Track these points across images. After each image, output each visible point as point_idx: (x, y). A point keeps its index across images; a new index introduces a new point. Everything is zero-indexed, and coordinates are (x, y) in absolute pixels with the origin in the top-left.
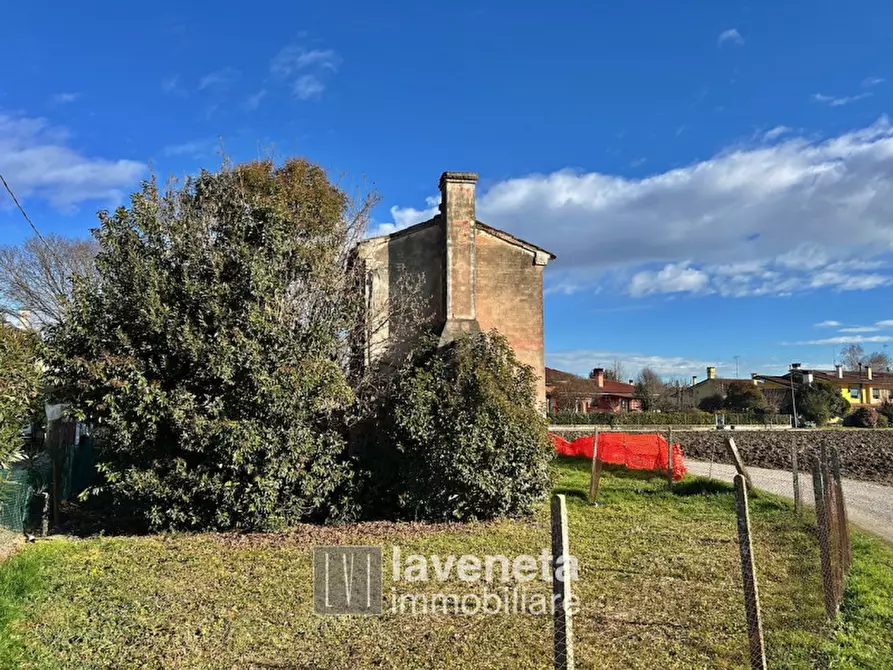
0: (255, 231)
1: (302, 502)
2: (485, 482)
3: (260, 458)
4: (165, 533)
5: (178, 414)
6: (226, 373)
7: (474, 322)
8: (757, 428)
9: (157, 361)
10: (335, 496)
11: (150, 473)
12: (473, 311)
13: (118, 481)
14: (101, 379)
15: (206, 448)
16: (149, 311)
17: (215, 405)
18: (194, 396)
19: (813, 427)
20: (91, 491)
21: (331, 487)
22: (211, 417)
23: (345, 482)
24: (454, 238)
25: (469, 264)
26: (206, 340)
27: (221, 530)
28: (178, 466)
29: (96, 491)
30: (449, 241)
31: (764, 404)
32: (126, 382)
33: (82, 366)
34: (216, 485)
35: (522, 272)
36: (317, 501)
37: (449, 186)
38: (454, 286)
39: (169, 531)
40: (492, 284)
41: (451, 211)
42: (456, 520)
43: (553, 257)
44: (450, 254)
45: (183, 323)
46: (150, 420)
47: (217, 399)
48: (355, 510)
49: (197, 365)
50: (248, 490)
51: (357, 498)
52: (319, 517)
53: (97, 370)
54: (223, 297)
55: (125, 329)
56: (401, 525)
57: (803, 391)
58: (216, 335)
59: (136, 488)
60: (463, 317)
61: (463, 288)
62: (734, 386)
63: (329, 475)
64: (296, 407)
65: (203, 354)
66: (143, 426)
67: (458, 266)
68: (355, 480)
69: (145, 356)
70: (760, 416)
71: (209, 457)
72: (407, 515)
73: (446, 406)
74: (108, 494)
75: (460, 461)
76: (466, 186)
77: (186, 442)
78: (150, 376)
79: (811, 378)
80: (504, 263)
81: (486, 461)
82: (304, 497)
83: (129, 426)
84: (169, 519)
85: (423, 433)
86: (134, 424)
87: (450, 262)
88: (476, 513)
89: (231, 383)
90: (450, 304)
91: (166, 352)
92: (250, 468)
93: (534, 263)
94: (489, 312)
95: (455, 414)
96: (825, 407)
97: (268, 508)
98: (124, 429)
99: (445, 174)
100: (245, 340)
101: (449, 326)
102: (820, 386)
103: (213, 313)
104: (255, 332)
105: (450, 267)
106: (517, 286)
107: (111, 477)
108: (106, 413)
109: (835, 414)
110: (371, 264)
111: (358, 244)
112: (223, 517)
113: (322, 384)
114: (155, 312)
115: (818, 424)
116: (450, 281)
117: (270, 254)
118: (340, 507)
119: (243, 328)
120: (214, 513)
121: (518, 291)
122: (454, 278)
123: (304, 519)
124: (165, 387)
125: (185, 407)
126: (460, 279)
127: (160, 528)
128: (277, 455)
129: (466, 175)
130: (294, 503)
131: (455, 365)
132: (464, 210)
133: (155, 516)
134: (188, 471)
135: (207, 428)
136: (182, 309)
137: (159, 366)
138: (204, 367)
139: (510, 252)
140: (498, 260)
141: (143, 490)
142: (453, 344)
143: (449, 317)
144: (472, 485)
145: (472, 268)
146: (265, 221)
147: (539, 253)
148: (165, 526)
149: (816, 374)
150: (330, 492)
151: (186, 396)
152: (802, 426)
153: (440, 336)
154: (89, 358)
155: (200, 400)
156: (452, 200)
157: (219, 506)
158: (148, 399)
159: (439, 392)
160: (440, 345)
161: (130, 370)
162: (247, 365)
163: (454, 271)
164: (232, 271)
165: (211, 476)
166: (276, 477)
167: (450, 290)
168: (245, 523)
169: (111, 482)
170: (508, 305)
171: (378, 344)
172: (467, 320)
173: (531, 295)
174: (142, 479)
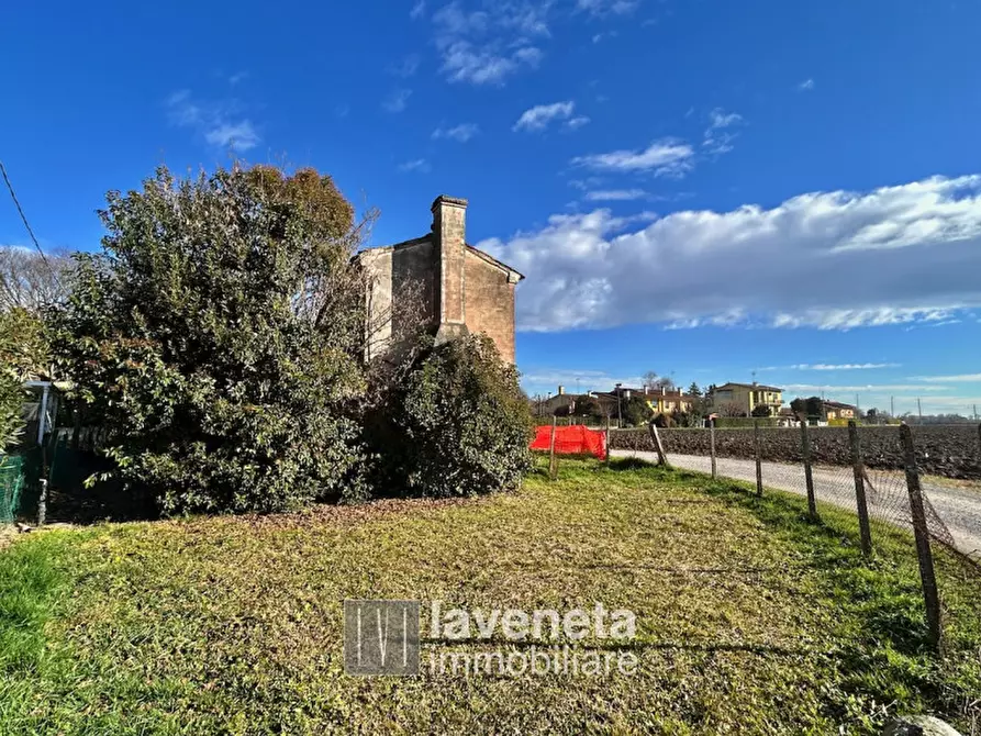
0: (277, 225)
1: (317, 483)
2: (488, 461)
3: (279, 442)
4: (178, 517)
5: (198, 397)
6: (249, 360)
7: (463, 327)
8: (597, 428)
9: (177, 344)
10: (348, 477)
11: (165, 458)
12: (463, 317)
13: (130, 465)
14: (114, 360)
15: (228, 432)
16: (170, 293)
17: (237, 390)
18: (214, 381)
19: (631, 428)
20: (99, 476)
21: (344, 470)
22: (234, 401)
23: (357, 464)
24: (447, 253)
25: (460, 276)
26: (229, 325)
27: (240, 512)
28: (198, 449)
29: (104, 477)
30: (443, 255)
31: (600, 410)
32: (142, 364)
33: (91, 346)
34: (234, 468)
35: (499, 288)
36: (331, 483)
37: (443, 208)
38: (447, 294)
39: (183, 516)
40: (474, 296)
41: (445, 230)
42: (459, 495)
43: (522, 277)
44: (444, 267)
45: (205, 307)
46: (167, 403)
47: (240, 383)
48: (368, 489)
49: (221, 349)
50: (268, 473)
51: (369, 479)
52: (332, 497)
53: (109, 350)
54: (246, 286)
55: (142, 310)
56: (410, 501)
57: (625, 403)
58: (239, 321)
59: (153, 472)
60: (454, 321)
61: (454, 297)
62: (580, 399)
63: (341, 459)
64: (317, 393)
65: (227, 339)
66: (159, 411)
67: (449, 276)
68: (367, 462)
69: (164, 339)
70: (598, 420)
71: (230, 441)
72: (416, 492)
73: (449, 397)
74: (118, 480)
75: (466, 444)
76: (458, 210)
77: (209, 425)
78: (167, 359)
79: (628, 394)
80: (485, 279)
81: (487, 444)
82: (321, 479)
83: (144, 409)
84: (184, 502)
85: (429, 420)
86: (149, 407)
87: (444, 273)
88: (476, 489)
89: (253, 369)
90: (444, 309)
91: (186, 336)
92: (270, 452)
93: (508, 282)
94: (472, 319)
95: (459, 403)
96: (639, 414)
97: (287, 491)
98: (138, 412)
99: (440, 197)
100: (267, 327)
101: (443, 329)
102: (636, 400)
103: (235, 300)
104: (278, 321)
105: (444, 278)
106: (495, 299)
107: (123, 461)
108: (118, 396)
109: (645, 418)
110: (373, 271)
111: (360, 253)
112: (240, 500)
113: (340, 373)
114: (175, 294)
115: (635, 424)
116: (443, 289)
117: (292, 248)
118: (352, 487)
119: (267, 316)
120: (231, 497)
121: (495, 304)
122: (447, 287)
123: (319, 500)
124: (183, 371)
125: (205, 390)
126: (452, 288)
127: (173, 513)
128: (296, 439)
129: (458, 200)
130: (311, 484)
131: (454, 362)
132: (456, 230)
133: (169, 501)
134: (207, 454)
135: (230, 412)
136: (205, 293)
137: (178, 350)
138: (227, 352)
139: (489, 271)
140: (480, 277)
141: (160, 474)
142: (448, 344)
143: (443, 320)
144: (476, 464)
145: (462, 280)
146: (288, 215)
147: (511, 272)
148: (178, 511)
149: (633, 391)
150: (343, 474)
151: (206, 381)
152: (625, 427)
153: (435, 336)
154: (99, 337)
155: (221, 384)
156: (446, 219)
157: (237, 489)
158: (166, 382)
159: (441, 383)
160: (436, 345)
161: (146, 352)
162: (270, 352)
163: (447, 281)
164: (256, 261)
165: (230, 459)
166: (296, 460)
167: (443, 297)
168: (263, 505)
169: (123, 467)
170: (487, 314)
171: (380, 342)
172: (457, 324)
173: (505, 308)
174: (160, 463)
